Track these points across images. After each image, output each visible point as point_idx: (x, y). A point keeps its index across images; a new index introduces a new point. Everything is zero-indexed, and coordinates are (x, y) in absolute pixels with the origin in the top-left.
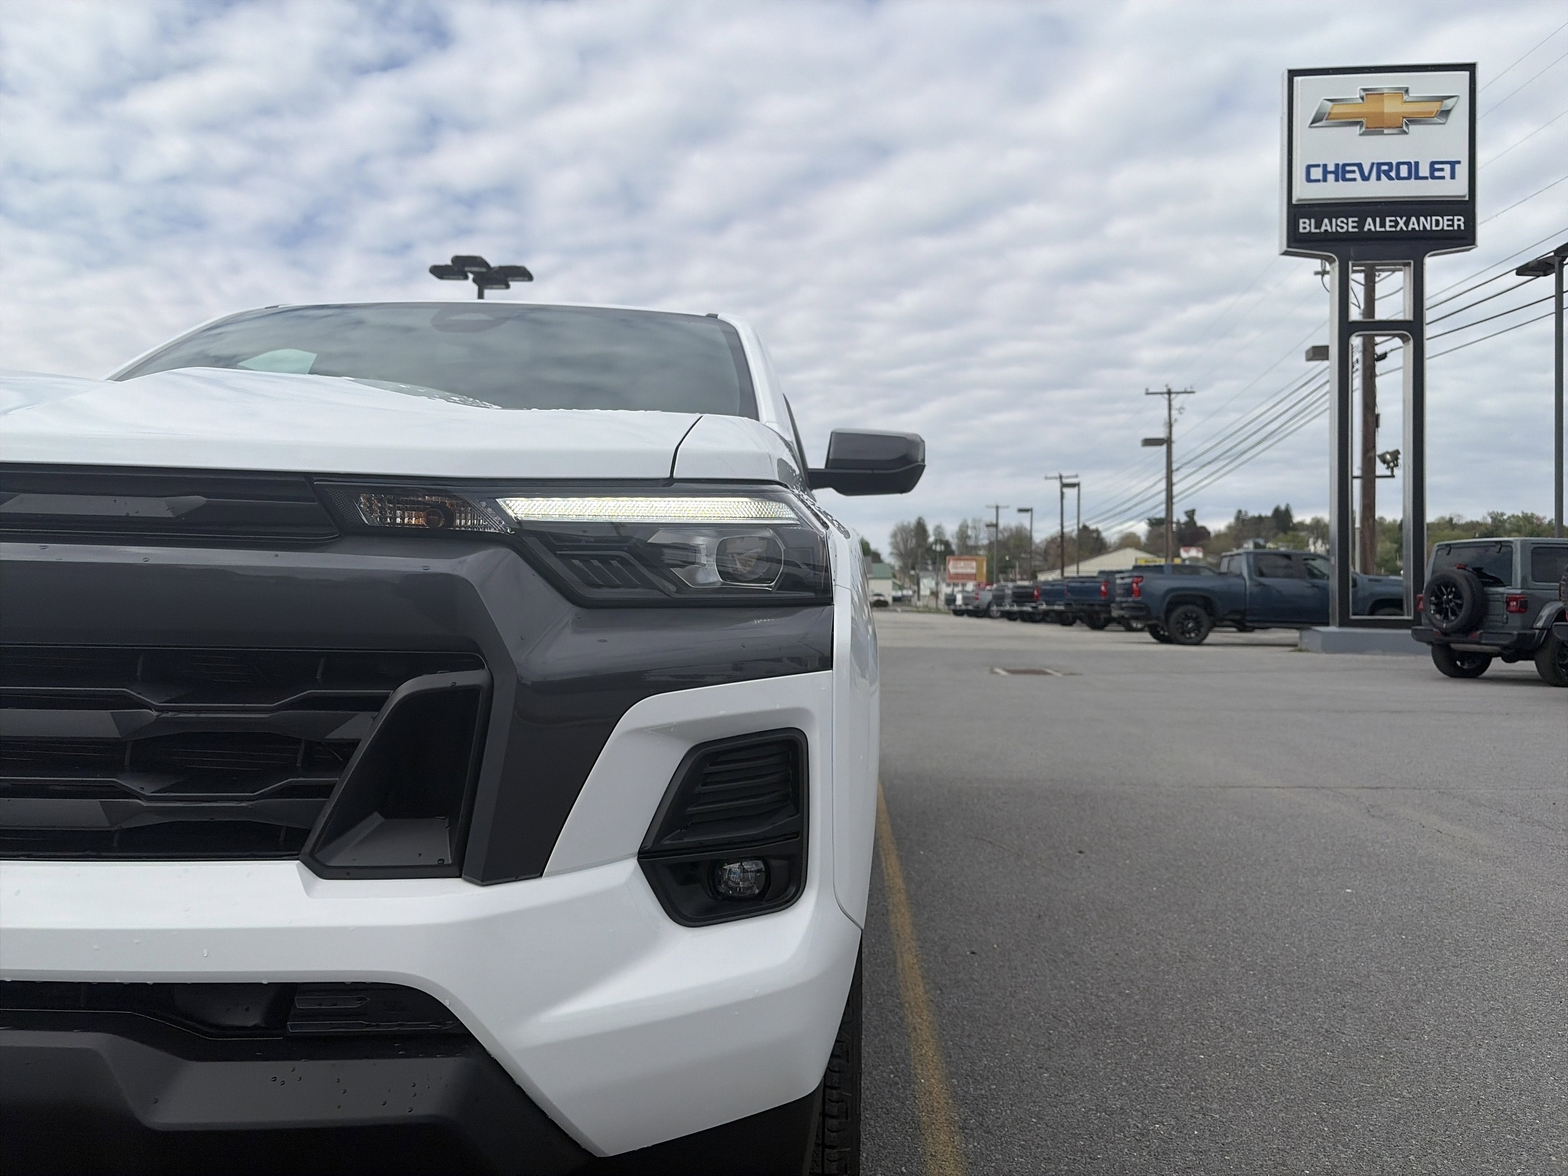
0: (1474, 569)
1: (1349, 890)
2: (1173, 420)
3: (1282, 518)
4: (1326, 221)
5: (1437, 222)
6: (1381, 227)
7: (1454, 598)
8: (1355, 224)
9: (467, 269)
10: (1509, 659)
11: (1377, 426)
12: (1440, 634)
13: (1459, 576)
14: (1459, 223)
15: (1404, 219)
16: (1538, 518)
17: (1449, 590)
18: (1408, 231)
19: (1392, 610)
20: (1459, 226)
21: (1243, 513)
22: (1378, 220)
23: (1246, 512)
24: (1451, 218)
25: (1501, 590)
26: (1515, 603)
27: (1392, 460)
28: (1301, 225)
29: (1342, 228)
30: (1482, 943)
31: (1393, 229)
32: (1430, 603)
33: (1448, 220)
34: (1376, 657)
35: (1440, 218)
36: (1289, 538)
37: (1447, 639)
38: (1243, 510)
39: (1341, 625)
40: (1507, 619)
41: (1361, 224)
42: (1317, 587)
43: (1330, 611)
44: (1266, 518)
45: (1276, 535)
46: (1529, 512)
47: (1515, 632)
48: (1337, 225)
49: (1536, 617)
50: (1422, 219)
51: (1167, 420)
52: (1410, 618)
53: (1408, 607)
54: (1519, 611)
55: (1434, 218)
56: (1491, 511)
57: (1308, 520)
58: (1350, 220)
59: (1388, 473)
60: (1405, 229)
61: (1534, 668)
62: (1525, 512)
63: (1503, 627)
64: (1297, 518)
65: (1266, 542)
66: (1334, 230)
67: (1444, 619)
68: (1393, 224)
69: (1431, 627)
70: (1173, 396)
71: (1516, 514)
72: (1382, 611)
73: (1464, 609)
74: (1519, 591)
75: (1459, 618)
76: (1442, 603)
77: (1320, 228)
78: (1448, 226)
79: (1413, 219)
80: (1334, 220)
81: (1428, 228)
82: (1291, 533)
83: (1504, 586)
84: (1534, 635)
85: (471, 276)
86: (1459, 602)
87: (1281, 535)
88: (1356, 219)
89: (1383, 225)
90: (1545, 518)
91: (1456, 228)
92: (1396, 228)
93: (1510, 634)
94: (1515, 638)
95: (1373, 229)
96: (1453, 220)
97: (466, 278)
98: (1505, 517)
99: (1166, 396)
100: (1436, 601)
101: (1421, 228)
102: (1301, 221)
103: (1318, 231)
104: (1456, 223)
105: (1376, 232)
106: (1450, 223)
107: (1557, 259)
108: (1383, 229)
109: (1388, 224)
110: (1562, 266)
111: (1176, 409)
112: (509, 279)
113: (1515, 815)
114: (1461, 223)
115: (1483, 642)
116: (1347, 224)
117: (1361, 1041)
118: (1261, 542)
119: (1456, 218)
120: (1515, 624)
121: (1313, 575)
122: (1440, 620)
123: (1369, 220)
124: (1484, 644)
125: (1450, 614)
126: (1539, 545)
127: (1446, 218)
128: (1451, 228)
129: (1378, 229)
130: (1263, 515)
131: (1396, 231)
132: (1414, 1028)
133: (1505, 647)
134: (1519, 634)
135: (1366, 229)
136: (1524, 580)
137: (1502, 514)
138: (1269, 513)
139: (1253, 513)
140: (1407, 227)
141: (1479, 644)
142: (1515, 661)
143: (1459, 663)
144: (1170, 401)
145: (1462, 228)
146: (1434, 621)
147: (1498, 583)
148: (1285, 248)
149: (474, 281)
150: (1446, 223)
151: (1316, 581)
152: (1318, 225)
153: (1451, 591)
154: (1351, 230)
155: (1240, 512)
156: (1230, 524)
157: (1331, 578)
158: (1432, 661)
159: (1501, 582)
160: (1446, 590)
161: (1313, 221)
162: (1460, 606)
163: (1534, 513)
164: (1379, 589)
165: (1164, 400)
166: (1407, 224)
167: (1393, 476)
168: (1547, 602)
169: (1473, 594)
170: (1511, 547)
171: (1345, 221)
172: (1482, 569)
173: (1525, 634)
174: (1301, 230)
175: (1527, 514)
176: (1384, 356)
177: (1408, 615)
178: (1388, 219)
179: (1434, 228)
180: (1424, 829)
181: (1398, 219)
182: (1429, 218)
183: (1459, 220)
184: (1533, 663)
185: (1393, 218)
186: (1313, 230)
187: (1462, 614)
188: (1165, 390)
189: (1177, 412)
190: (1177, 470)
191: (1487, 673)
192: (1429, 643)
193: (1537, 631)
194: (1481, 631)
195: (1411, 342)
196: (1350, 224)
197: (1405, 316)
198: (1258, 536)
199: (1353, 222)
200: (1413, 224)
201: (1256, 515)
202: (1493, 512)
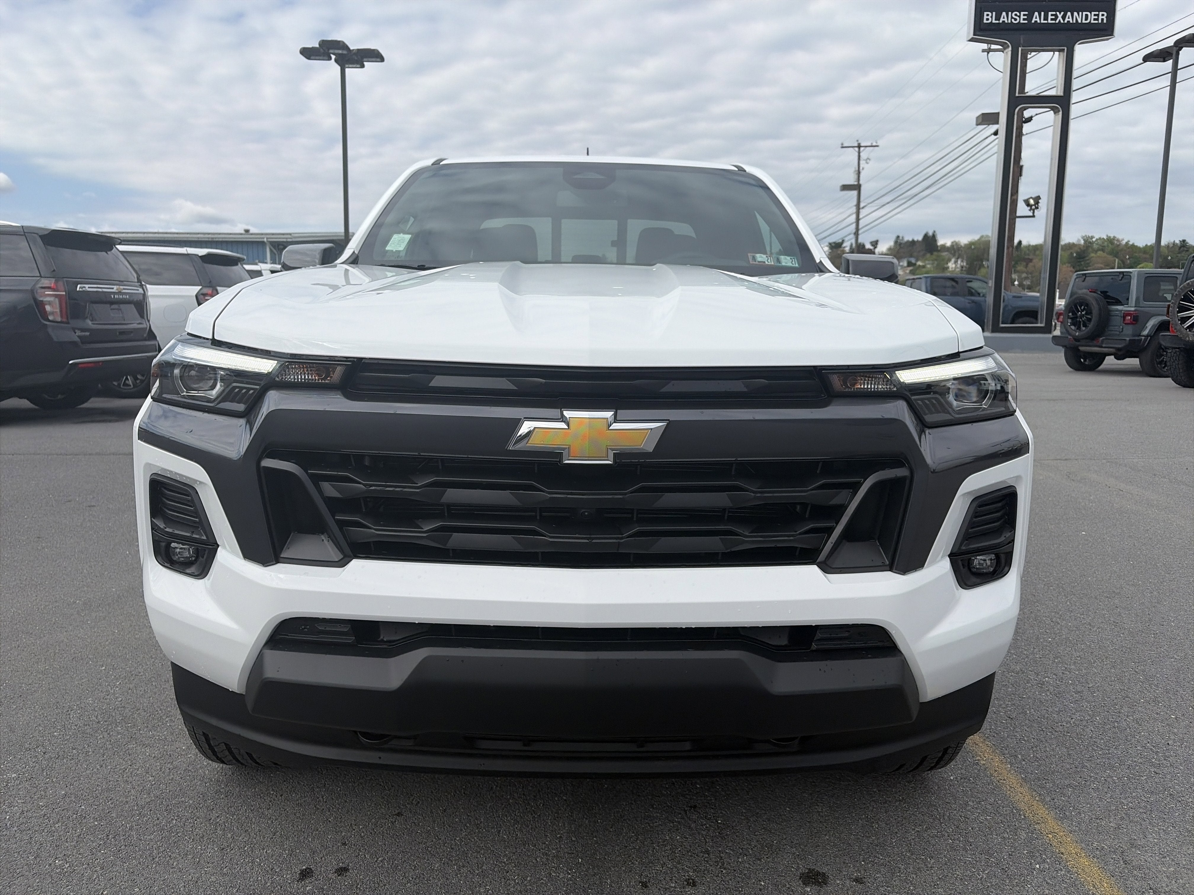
0: (1101, 292)
1: (1083, 533)
2: (861, 168)
3: (930, 241)
4: (1004, 14)
5: (1087, 16)
6: (1044, 20)
7: (1086, 314)
8: (1026, 17)
9: (331, 51)
10: (1118, 357)
11: (1021, 175)
12: (1072, 339)
13: (1092, 299)
14: (1103, 17)
15: (1062, 13)
16: (1118, 240)
17: (1083, 307)
18: (1064, 23)
19: (1028, 319)
20: (1102, 20)
21: (901, 238)
22: (1043, 13)
23: (903, 237)
24: (1097, 13)
25: (1120, 308)
26: (1129, 317)
27: (1034, 204)
28: (985, 17)
29: (1016, 20)
30: (1180, 565)
31: (1054, 22)
32: (1068, 318)
33: (1095, 15)
34: (1017, 355)
35: (1089, 13)
36: (934, 257)
37: (1078, 343)
38: (901, 236)
39: (993, 331)
40: (1123, 329)
41: (1030, 17)
42: (976, 303)
43: (986, 321)
44: (918, 241)
45: (924, 255)
46: (1112, 236)
47: (1128, 339)
48: (1012, 18)
49: (1144, 327)
50: (1075, 14)
51: (857, 169)
52: (1042, 325)
53: (1041, 317)
54: (1131, 324)
55: (1084, 13)
56: (1084, 235)
57: (949, 244)
58: (1022, 13)
59: (1031, 214)
60: (1062, 21)
61: (1138, 363)
62: (1109, 235)
63: (1119, 335)
64: (941, 242)
65: (917, 260)
66: (1009, 22)
67: (1077, 329)
68: (1053, 17)
69: (1067, 335)
70: (862, 149)
71: (1102, 237)
72: (1021, 320)
73: (1092, 323)
74: (1133, 309)
75: (1089, 328)
76: (1077, 317)
77: (999, 20)
78: (1095, 19)
79: (1069, 14)
80: (1010, 13)
81: (1080, 21)
82: (935, 253)
83: (1123, 305)
84: (1141, 340)
85: (333, 57)
86: (1089, 317)
87: (928, 255)
88: (1027, 13)
89: (1046, 18)
90: (1123, 240)
91: (1100, 21)
92: (1056, 21)
93: (1125, 340)
94: (1127, 342)
95: (1039, 22)
96: (1098, 15)
97: (330, 59)
98: (1094, 240)
99: (857, 149)
100: (1072, 316)
101: (1074, 22)
102: (986, 13)
103: (997, 22)
104: (1100, 17)
105: (1040, 23)
106: (1096, 17)
107: (1175, 49)
108: (1046, 22)
109: (1050, 17)
110: (1178, 54)
111: (864, 160)
112: (365, 60)
113: (1165, 477)
114: (1104, 17)
115: (1104, 345)
116: (1019, 17)
117: (1136, 628)
118: (913, 260)
119: (1101, 13)
120: (1128, 332)
121: (971, 294)
122: (1074, 330)
123: (1036, 14)
124: (1105, 347)
125: (1082, 326)
126: (1149, 275)
127: (1093, 13)
128: (1096, 22)
129: (1042, 21)
130: (916, 239)
131: (1055, 23)
132: (1163, 618)
133: (1119, 349)
134: (1130, 340)
135: (1033, 22)
136: (1137, 299)
137: (1092, 237)
138: (920, 238)
139: (908, 238)
140: (1064, 21)
141: (1102, 347)
142: (1123, 359)
143: (1082, 360)
144: (859, 153)
145: (1105, 21)
146: (1070, 331)
147: (1118, 302)
148: (971, 36)
149: (336, 61)
150: (1093, 17)
151: (973, 298)
152: (998, 18)
153: (1084, 309)
154: (1022, 21)
155: (898, 237)
156: (891, 246)
157: (987, 296)
158: (1064, 358)
159: (1120, 302)
160: (1081, 307)
161: (994, 13)
162: (1090, 320)
163: (1116, 236)
164: (1020, 303)
165: (854, 152)
166: (1064, 17)
167: (1033, 216)
168: (1152, 316)
169: (1100, 309)
170: (1130, 276)
171: (1018, 14)
172: (1107, 292)
173: (1135, 340)
174: (985, 21)
175: (1110, 237)
176: (1030, 119)
177: (1041, 323)
178: (1050, 13)
179: (1084, 21)
180: (1111, 489)
181: (1058, 13)
182: (1080, 13)
183: (1103, 15)
184: (1138, 359)
185: (1054, 13)
186: (994, 21)
187: (1091, 326)
188: (856, 145)
189: (864, 162)
190: (863, 208)
191: (1102, 367)
192: (1063, 346)
193: (1143, 338)
194: (1104, 338)
195: (1061, 113)
196: (1022, 17)
197: (1057, 93)
198: (911, 256)
199: (1024, 15)
200: (1069, 18)
201: (910, 239)
202: (1086, 236)
